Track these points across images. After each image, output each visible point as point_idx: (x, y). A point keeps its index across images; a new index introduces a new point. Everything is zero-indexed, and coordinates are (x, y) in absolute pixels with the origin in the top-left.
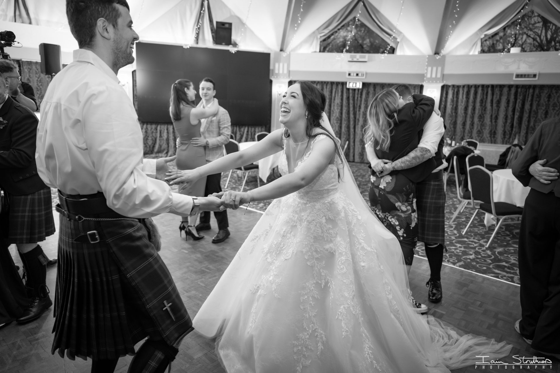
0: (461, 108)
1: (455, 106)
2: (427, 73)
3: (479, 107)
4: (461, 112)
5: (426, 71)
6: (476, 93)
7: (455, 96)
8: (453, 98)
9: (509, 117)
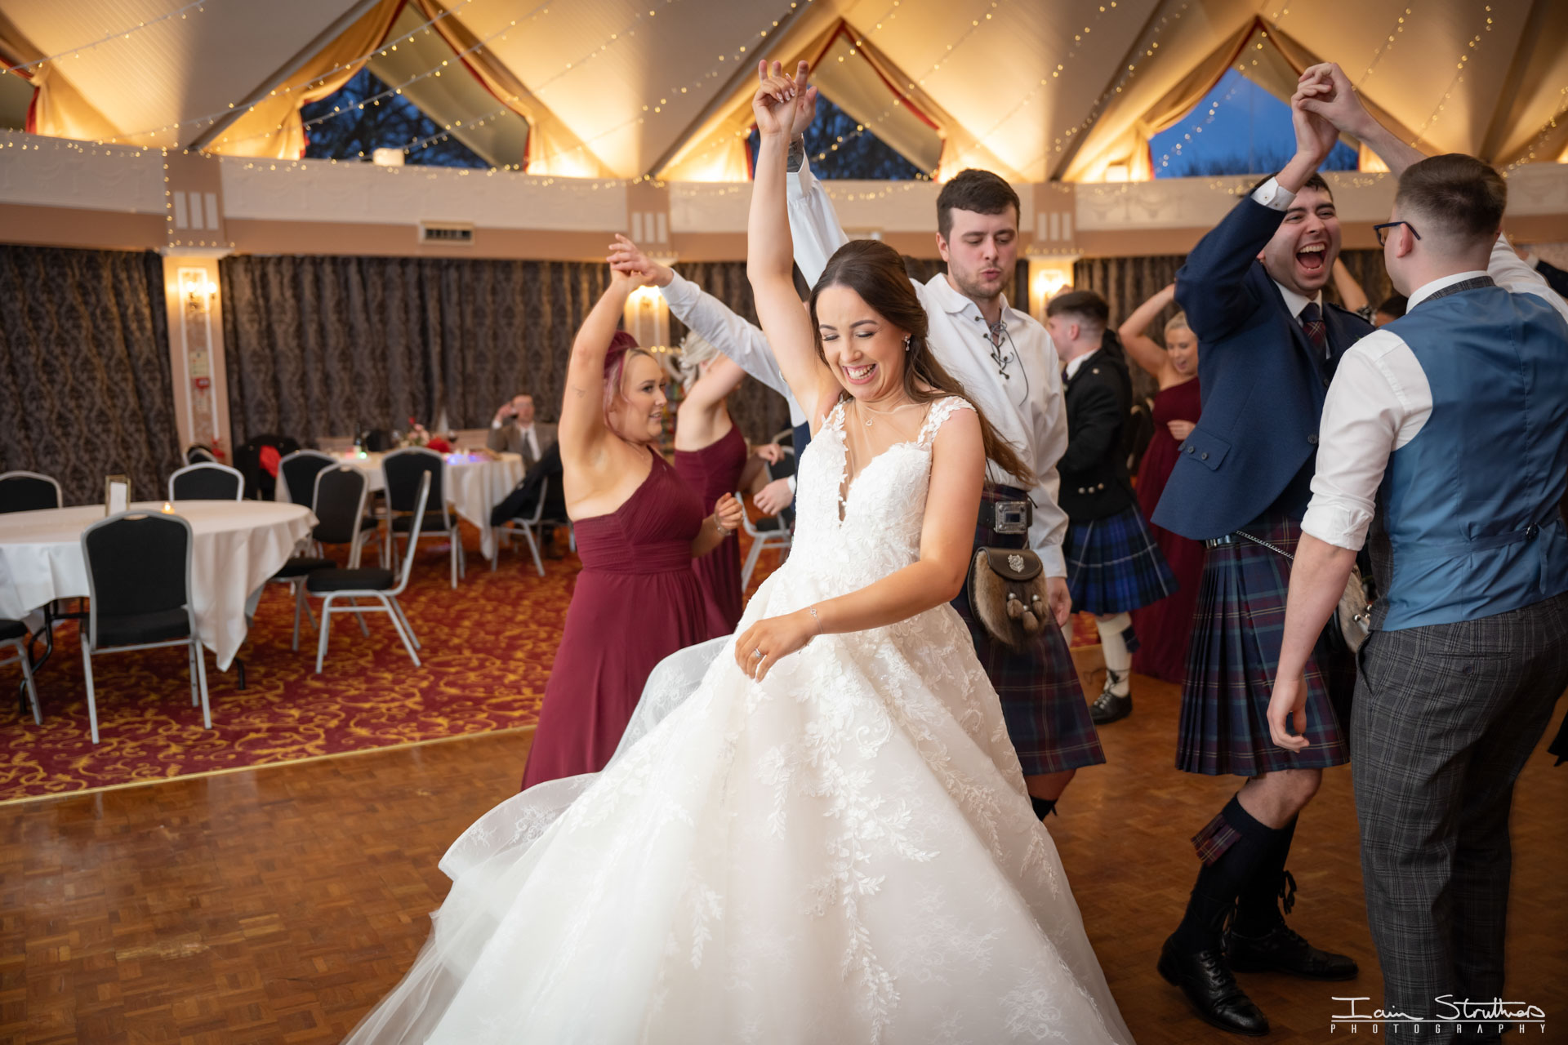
0: (286, 332)
1: (264, 323)
2: (172, 212)
3: (337, 326)
4: (286, 344)
5: (169, 206)
6: (317, 281)
7: (259, 292)
8: (256, 298)
9: (417, 351)
